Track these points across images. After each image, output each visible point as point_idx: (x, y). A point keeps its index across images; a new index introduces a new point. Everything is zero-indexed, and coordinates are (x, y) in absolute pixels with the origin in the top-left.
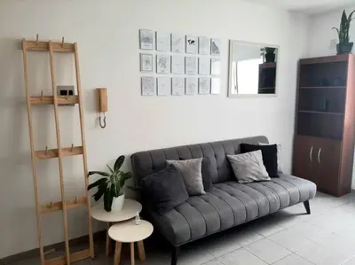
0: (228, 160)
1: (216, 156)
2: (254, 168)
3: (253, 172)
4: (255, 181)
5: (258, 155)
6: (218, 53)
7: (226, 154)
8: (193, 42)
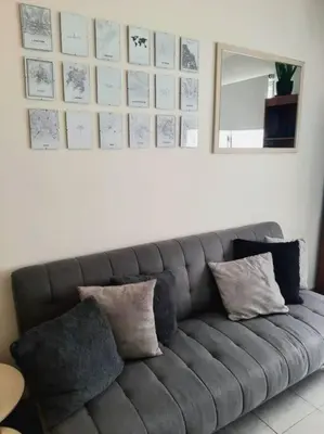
0: (209, 273)
1: (187, 266)
2: (258, 289)
3: (256, 297)
4: (260, 316)
5: (265, 262)
6: (194, 67)
7: (206, 261)
8: (143, 40)
